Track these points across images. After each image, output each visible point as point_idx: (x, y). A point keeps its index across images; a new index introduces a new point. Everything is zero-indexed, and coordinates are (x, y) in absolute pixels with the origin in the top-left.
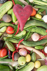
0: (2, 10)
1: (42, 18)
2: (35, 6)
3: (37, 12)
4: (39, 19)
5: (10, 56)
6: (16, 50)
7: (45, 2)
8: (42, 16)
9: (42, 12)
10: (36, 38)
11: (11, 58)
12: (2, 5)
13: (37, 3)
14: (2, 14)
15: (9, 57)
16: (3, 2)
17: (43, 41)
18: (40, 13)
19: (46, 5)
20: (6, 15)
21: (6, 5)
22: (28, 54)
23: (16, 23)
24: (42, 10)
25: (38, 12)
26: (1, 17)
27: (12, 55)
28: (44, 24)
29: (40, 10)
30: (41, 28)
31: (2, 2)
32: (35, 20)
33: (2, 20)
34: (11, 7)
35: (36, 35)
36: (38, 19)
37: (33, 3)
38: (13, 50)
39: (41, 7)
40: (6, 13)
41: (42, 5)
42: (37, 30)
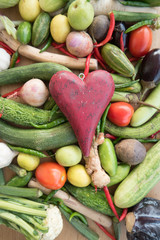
0: (148, 177)
1: (16, 157)
2: (40, 194)
3: (34, 174)
4: (25, 153)
6: (100, 48)
7: (6, 211)
8: (15, 162)
9: (17, 175)
10: (33, 89)
13: (35, 208)
14: (150, 164)
16: (146, 205)
18: (22, 173)
19: (3, 199)
20: (135, 163)
21: (137, 195)
23: (102, 138)
24: (16, 182)
25: (29, 176)
28: (9, 137)
29: (23, 182)
30: (17, 121)
31: (150, 202)
32: (38, 148)
34: (120, 187)
36: (30, 154)
37: (46, 207)
39: (20, 195)
40: (133, 168)
41: (17, 199)
42: (30, 117)
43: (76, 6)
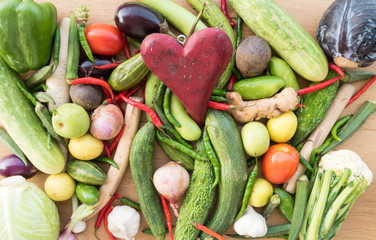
0: (288, 37)
1: (254, 208)
2: (304, 178)
3: (278, 186)
4: (250, 196)
5: (88, 68)
6: (116, 93)
7: (322, 221)
8: (261, 211)
9: (278, 208)
10: (166, 182)
11: (81, 73)
12: (311, 34)
13: (321, 185)
14: (271, 33)
15: (84, 65)
16: (325, 41)
17: (155, 212)
18: (275, 201)
19: (308, 225)
20: (269, 51)
21: (311, 51)
22: (105, 142)
23: (234, 95)
24: (287, 209)
25: (279, 192)
26: (259, 32)
27: (93, 75)
28: (229, 216)
29: (288, 200)
30: (209, 205)
31: (322, 35)
32: (245, 178)
33: (245, 32)
34: (301, 73)
35: (181, 182)
36: (252, 191)
37: (320, 171)
38: (118, 82)
39: (303, 203)
40: (275, 54)
41: (309, 208)
42: (204, 188)
43: (61, 125)
